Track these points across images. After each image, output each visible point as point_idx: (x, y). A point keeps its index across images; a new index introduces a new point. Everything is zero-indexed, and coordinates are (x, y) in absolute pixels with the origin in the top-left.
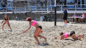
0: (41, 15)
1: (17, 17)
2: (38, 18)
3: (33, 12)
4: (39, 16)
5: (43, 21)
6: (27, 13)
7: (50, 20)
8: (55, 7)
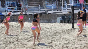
0: (58, 16)
1: (30, 19)
2: (54, 20)
3: (49, 12)
4: (56, 16)
5: (60, 22)
6: (42, 13)
7: (68, 21)
8: (73, 6)
